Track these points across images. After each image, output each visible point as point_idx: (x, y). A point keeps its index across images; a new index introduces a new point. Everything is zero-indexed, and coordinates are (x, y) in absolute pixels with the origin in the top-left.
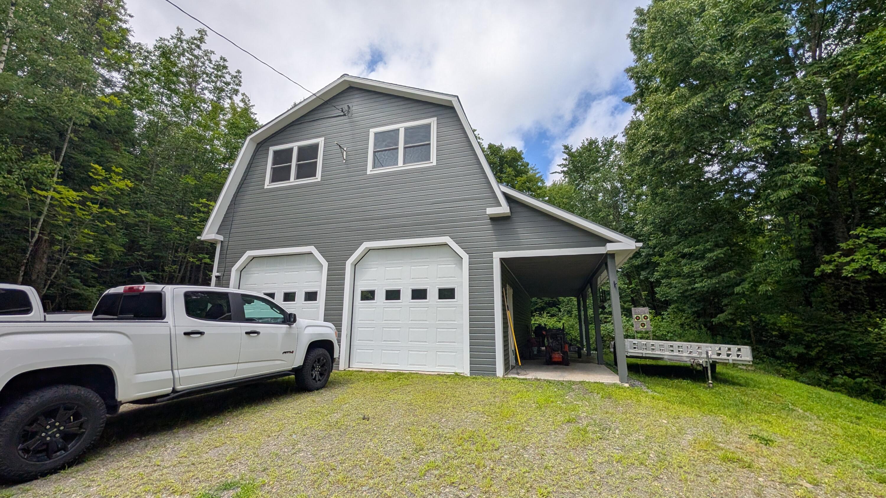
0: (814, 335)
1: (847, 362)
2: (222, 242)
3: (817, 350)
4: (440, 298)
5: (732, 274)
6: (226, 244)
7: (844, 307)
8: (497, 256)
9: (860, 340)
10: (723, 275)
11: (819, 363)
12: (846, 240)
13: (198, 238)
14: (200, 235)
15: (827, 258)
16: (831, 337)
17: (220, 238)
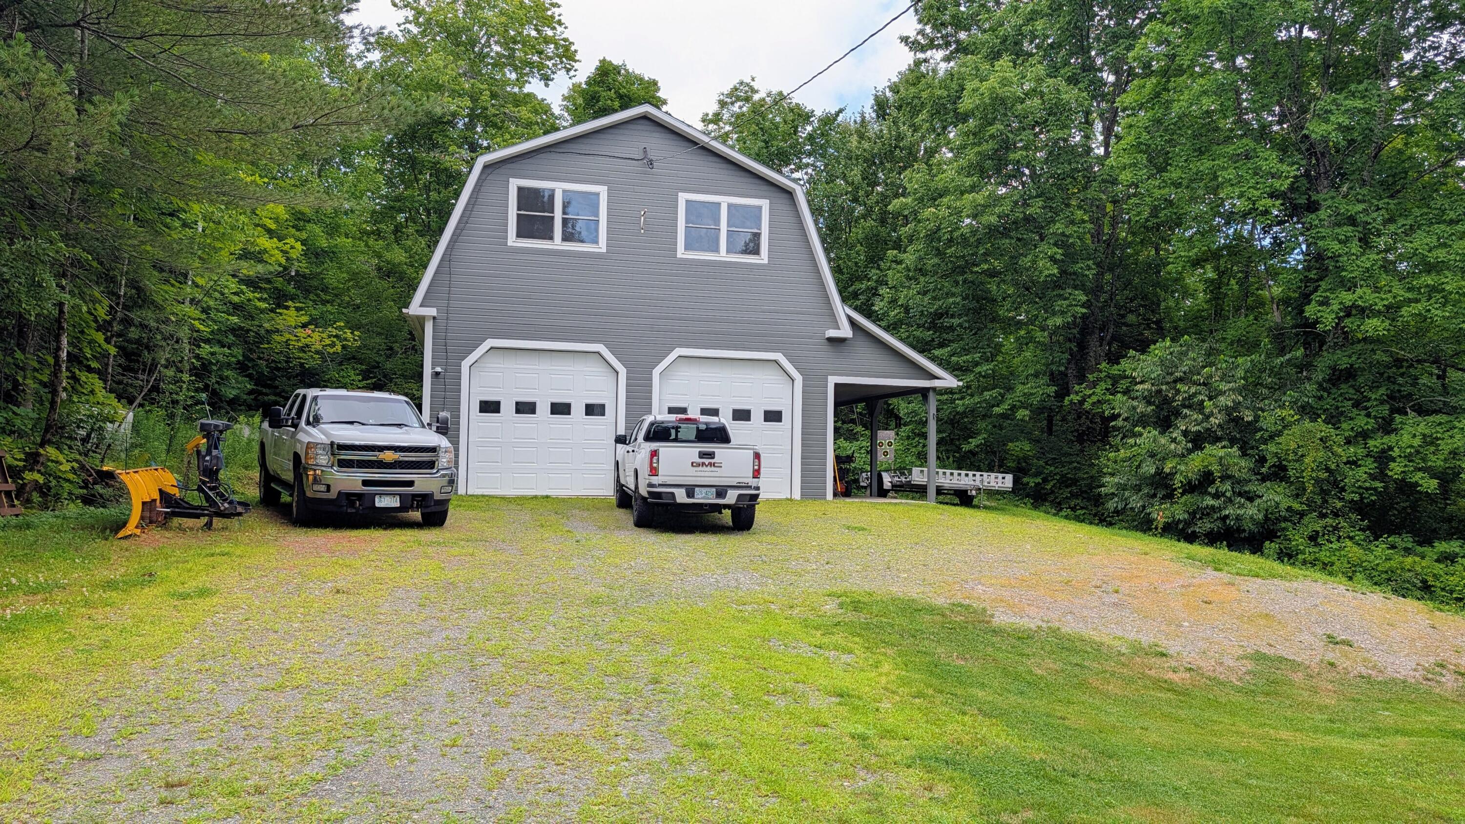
0: (1053, 468)
1: (1074, 496)
2: (434, 318)
3: (1052, 483)
4: (765, 421)
5: (994, 393)
6: (441, 323)
7: (1080, 439)
8: (832, 380)
9: (1087, 473)
10: (985, 393)
11: (1052, 497)
12: (1093, 373)
13: (404, 310)
14: (407, 307)
15: (1077, 388)
16: (1065, 470)
17: (432, 312)
